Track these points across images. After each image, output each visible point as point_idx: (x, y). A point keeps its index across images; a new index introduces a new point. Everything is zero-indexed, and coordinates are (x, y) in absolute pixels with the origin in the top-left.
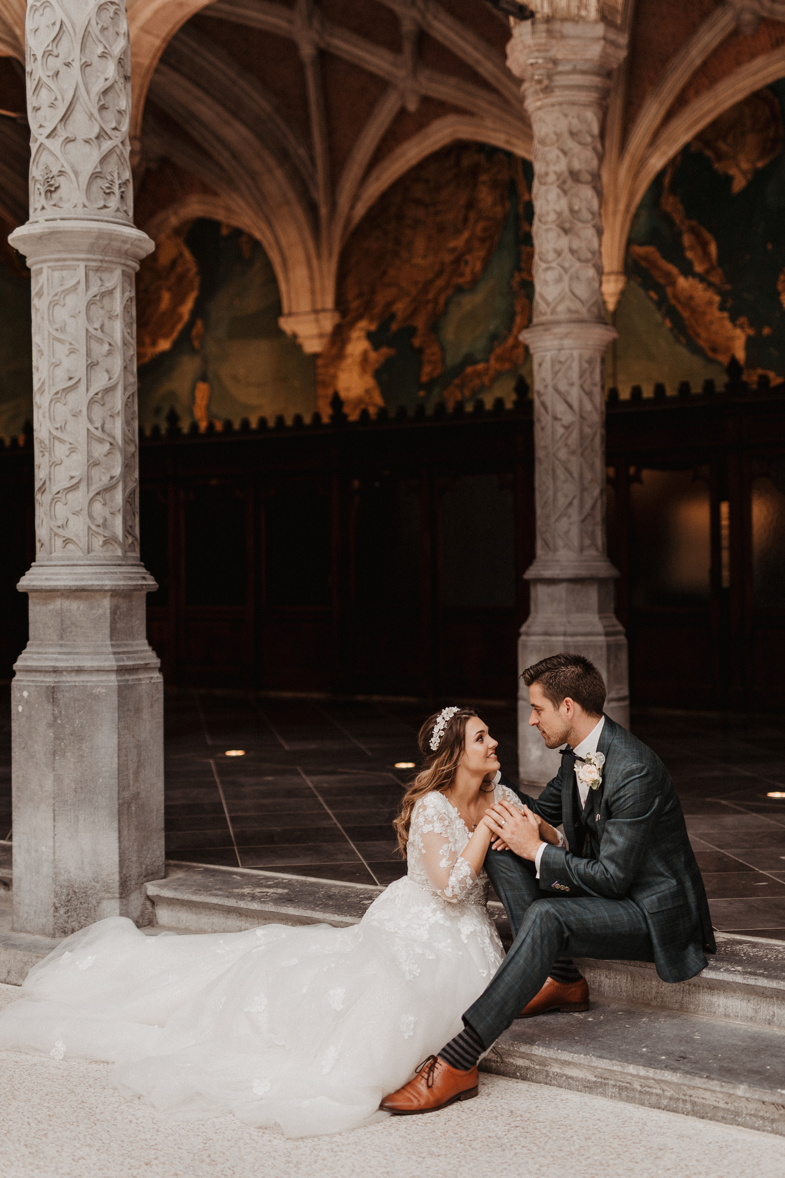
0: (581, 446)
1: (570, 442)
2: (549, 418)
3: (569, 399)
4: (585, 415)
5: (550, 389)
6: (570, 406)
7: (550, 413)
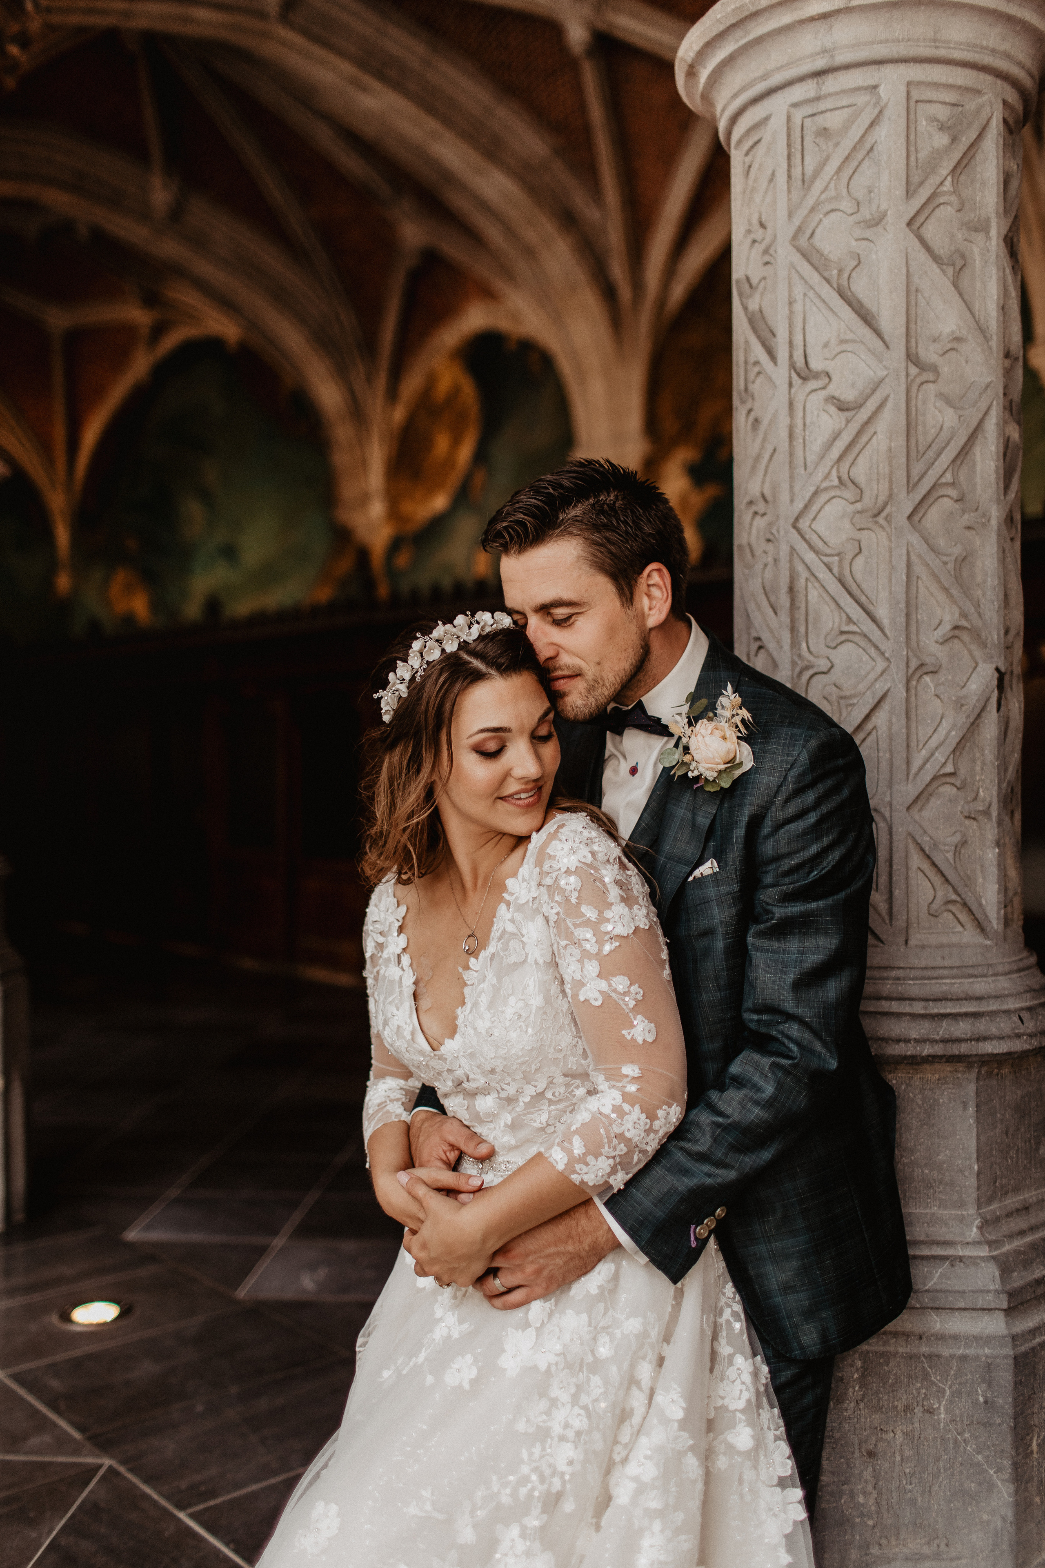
0: (911, 487)
1: (860, 472)
2: (780, 373)
3: (860, 288)
4: (929, 353)
5: (785, 253)
6: (866, 317)
7: (782, 354)
